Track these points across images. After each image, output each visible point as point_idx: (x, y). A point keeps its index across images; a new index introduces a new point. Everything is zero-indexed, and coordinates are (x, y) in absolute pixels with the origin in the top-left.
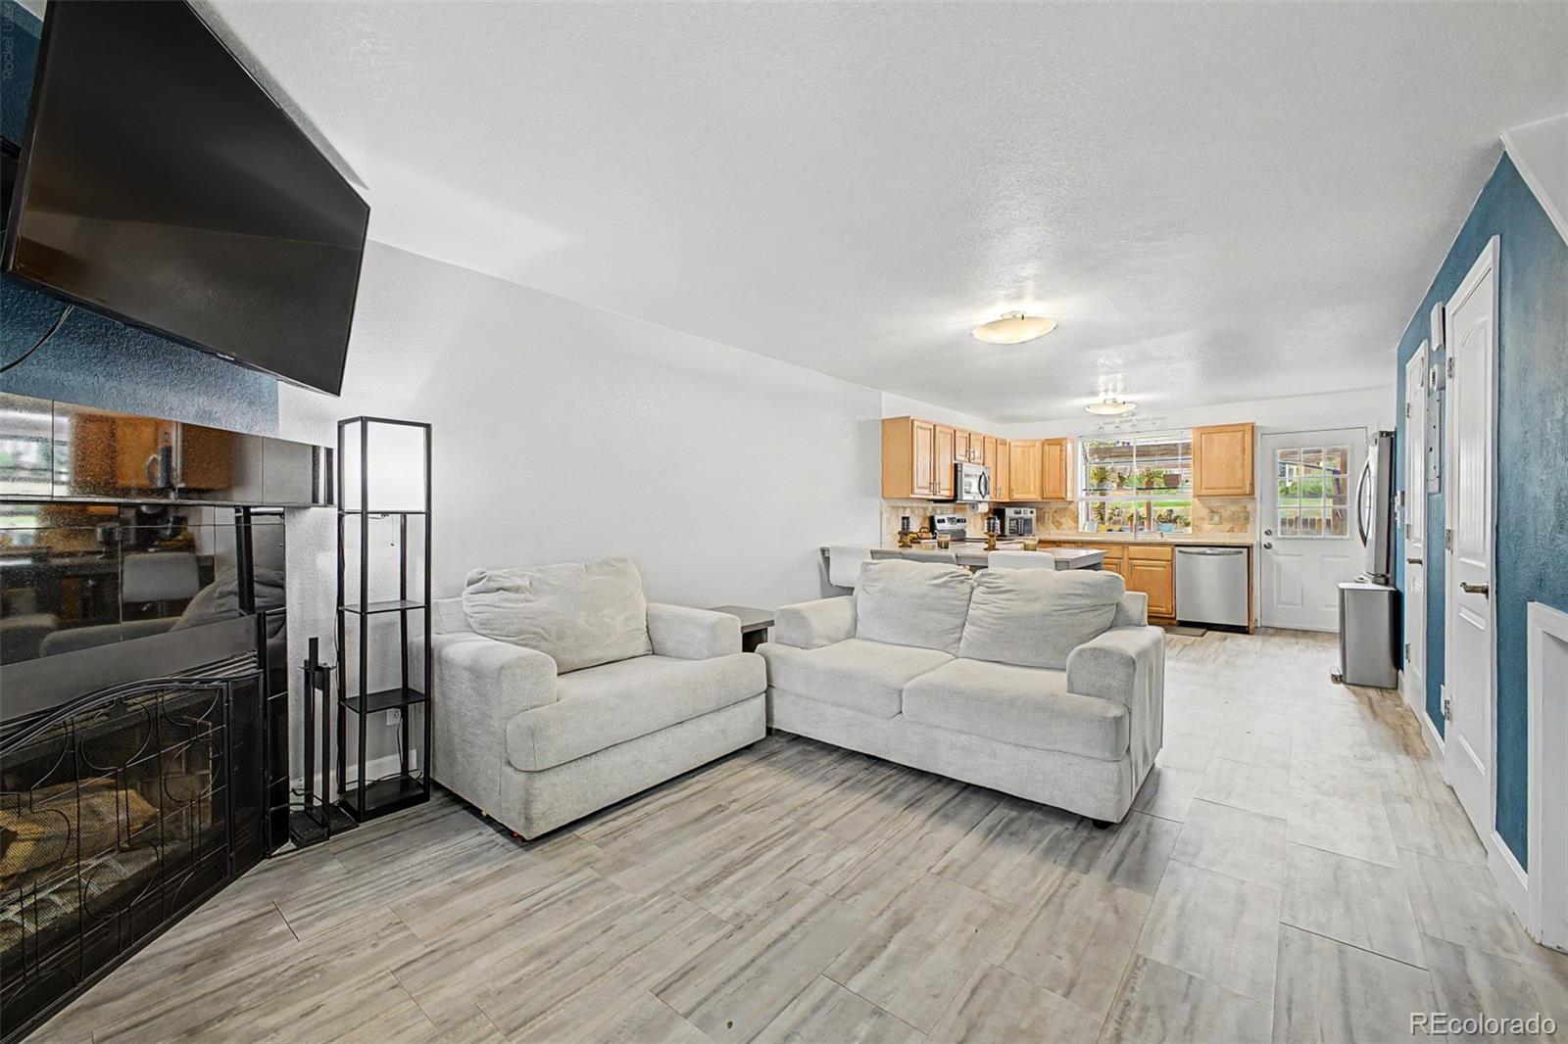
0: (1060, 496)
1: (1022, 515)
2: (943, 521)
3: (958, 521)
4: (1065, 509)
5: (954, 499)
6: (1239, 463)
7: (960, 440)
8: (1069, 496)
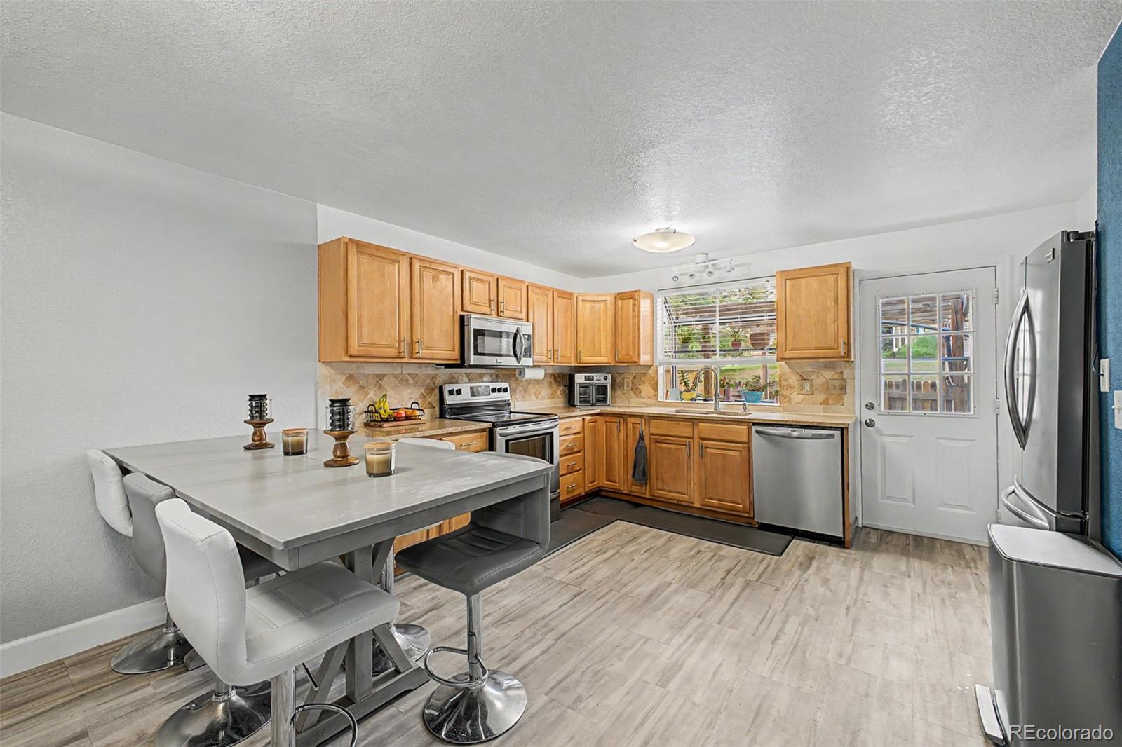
0: (634, 360)
1: (595, 381)
2: (459, 392)
3: (494, 390)
4: (644, 374)
5: (462, 363)
6: (831, 316)
7: (474, 284)
8: (645, 359)
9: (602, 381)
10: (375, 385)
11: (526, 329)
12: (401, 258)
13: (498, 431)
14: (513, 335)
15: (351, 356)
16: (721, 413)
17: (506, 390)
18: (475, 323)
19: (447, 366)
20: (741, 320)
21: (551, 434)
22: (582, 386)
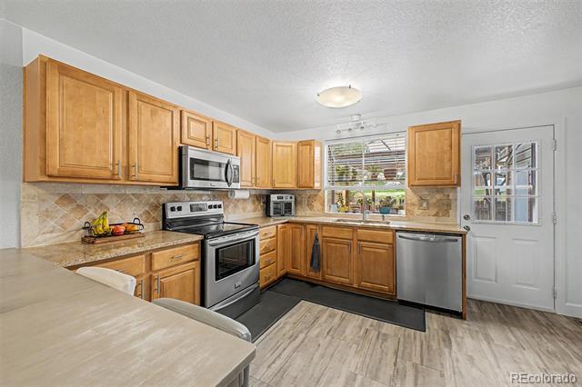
0: (310, 186)
1: (284, 200)
2: (180, 209)
3: (210, 207)
4: (316, 196)
5: (180, 185)
6: (447, 157)
7: (192, 123)
8: (317, 185)
9: (289, 200)
10: (96, 204)
11: (235, 161)
12: (116, 89)
13: (209, 242)
14: (225, 166)
15: (49, 176)
17: (220, 206)
18: (192, 153)
19: (169, 188)
21: (254, 240)
22: (276, 203)
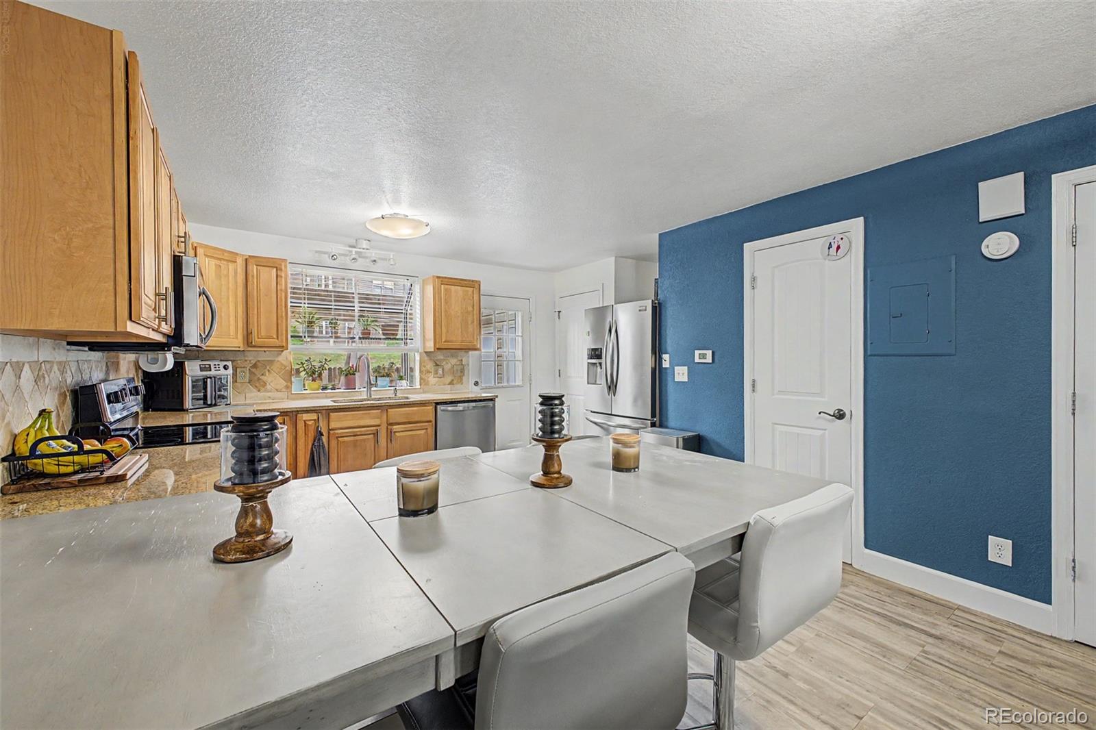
0: (279, 344)
1: (213, 373)
4: (271, 362)
6: (470, 318)
9: (222, 372)
16: (375, 399)
20: (383, 310)
22: (195, 379)
